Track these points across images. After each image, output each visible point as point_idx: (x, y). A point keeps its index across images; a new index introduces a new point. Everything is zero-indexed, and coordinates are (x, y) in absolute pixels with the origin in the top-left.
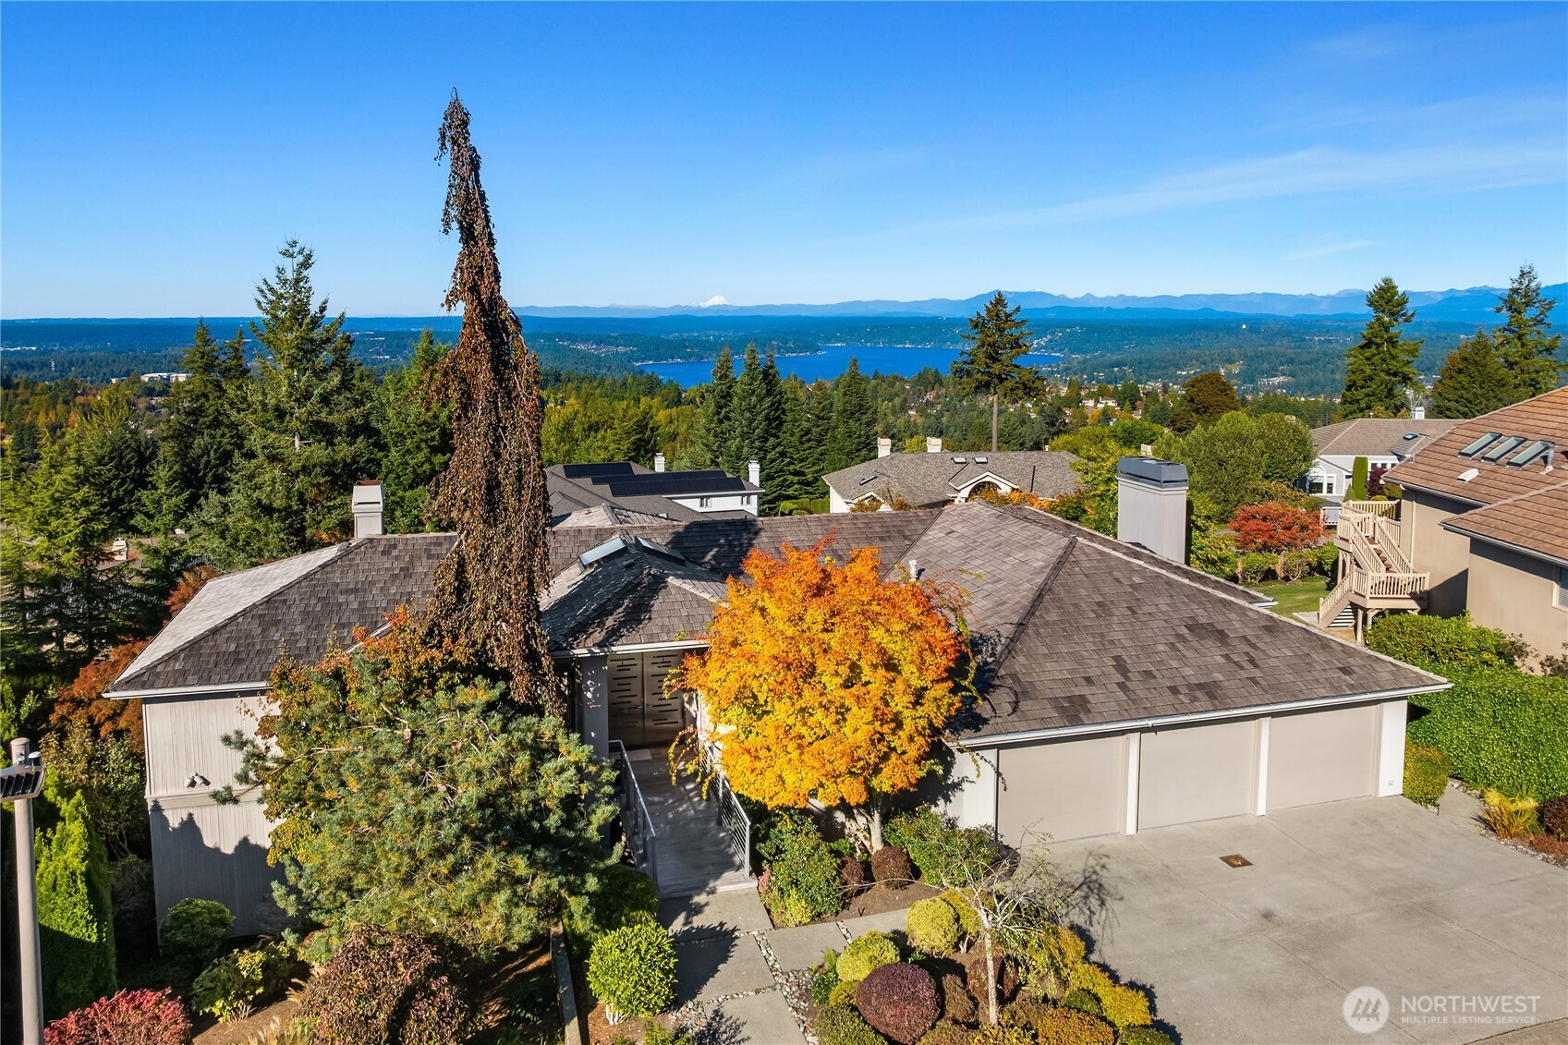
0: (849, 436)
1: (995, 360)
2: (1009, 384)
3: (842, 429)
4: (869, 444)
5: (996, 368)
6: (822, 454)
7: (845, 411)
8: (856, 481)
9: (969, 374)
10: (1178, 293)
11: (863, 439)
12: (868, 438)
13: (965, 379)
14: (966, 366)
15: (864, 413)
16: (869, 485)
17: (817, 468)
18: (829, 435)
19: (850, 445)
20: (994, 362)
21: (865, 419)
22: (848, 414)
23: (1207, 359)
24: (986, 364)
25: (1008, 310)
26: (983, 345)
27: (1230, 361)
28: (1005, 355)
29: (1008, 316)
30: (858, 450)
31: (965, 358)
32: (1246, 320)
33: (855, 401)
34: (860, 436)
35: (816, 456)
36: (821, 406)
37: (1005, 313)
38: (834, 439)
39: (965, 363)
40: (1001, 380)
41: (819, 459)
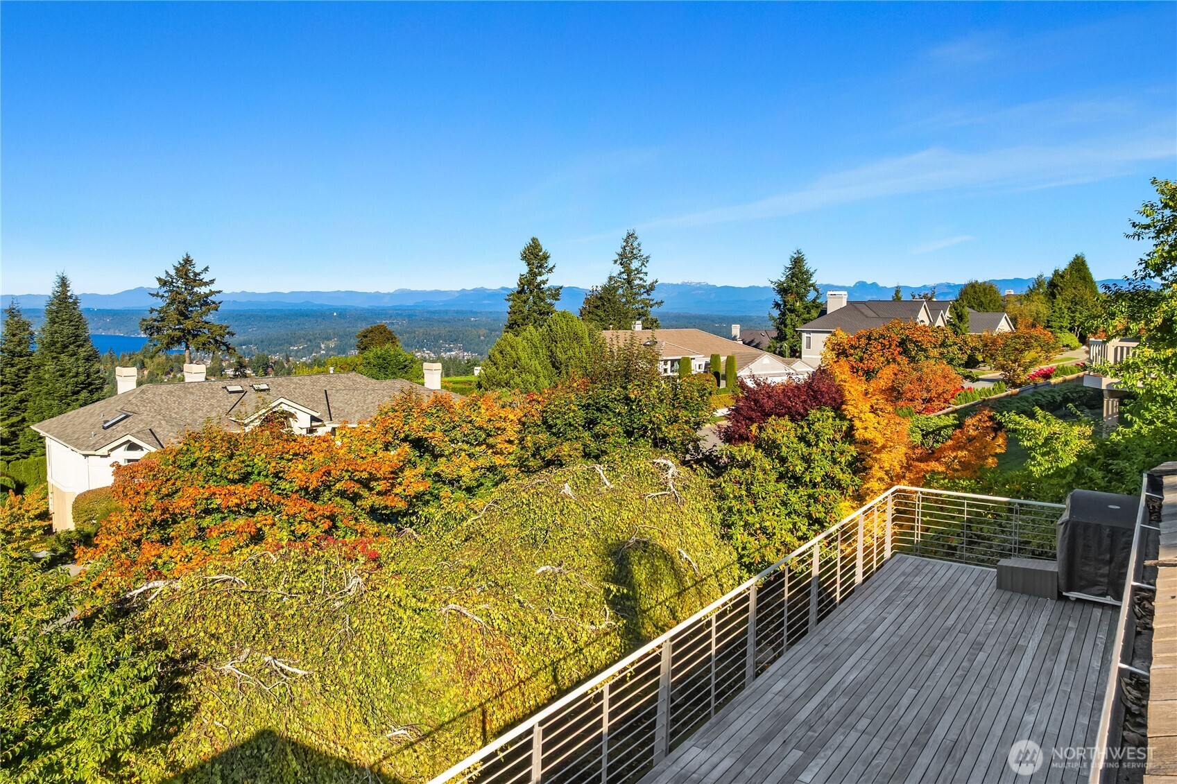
0: (62, 376)
1: (186, 318)
2: (201, 339)
3: (50, 366)
4: (90, 384)
5: (188, 324)
6: (22, 401)
7: (54, 343)
8: (94, 426)
9: (159, 330)
10: (287, 291)
11: (82, 378)
12: (88, 376)
13: (155, 335)
14: (156, 323)
15: (82, 346)
16: (120, 427)
17: (14, 419)
18: (30, 376)
19: (63, 387)
20: (185, 319)
21: (82, 352)
22: (57, 347)
23: (311, 337)
24: (179, 320)
25: (197, 271)
26: (172, 303)
27: (328, 339)
28: (196, 310)
29: (196, 274)
30: (75, 393)
31: (155, 315)
32: (335, 310)
33: (68, 329)
34: (77, 374)
35: (12, 404)
36: (16, 339)
37: (194, 272)
38: (39, 381)
39: (155, 320)
40: (195, 336)
41: (17, 408)
